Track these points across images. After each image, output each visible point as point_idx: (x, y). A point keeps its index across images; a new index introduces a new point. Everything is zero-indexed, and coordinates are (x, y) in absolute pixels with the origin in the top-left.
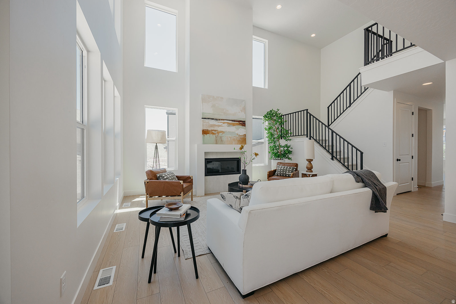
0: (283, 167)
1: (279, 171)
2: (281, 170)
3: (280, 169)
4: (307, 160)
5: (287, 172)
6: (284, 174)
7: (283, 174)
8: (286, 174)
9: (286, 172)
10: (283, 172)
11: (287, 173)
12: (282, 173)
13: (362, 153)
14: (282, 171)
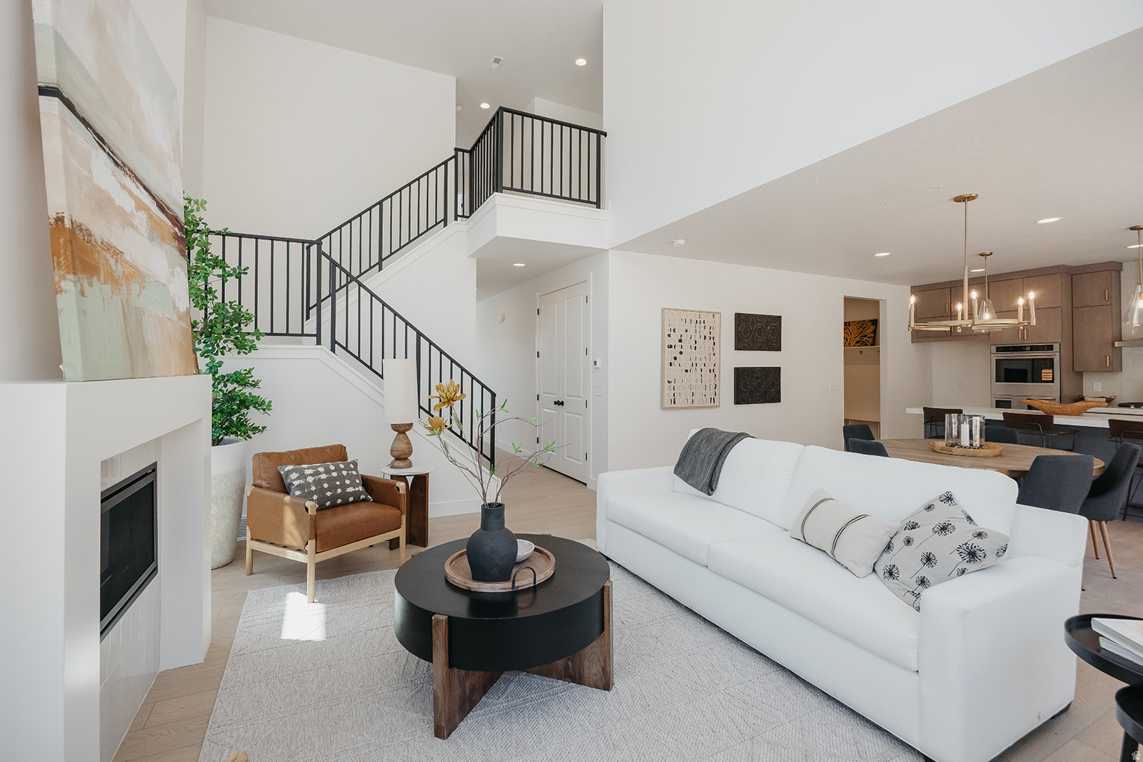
0: (321, 469)
1: (313, 488)
2: (319, 483)
3: (310, 479)
4: (395, 427)
5: (348, 486)
6: (339, 496)
7: (335, 497)
8: (345, 495)
9: (344, 486)
10: (333, 488)
11: (350, 490)
12: (329, 494)
13: (494, 395)
14: (326, 486)
